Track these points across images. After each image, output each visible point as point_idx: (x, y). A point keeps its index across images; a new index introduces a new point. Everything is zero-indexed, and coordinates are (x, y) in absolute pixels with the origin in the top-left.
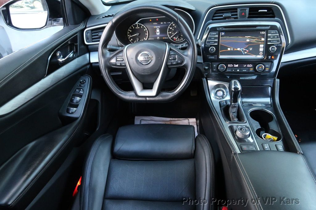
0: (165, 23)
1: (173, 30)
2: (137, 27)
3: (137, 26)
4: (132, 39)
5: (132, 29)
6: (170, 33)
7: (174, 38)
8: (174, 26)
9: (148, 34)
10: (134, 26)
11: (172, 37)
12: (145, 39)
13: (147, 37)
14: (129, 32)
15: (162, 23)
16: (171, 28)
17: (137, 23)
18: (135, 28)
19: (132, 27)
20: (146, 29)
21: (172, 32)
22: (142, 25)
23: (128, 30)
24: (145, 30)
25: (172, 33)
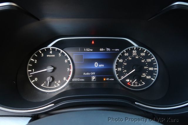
0: (108, 49)
1: (125, 64)
2: (50, 54)
3: (51, 52)
4: (36, 79)
5: (39, 58)
6: (120, 69)
7: (128, 80)
8: (127, 57)
9: (72, 70)
10: (43, 51)
11: (123, 78)
12: (65, 79)
13: (70, 76)
14: (32, 62)
15: (101, 50)
16: (121, 61)
17: (50, 46)
18: (45, 55)
19: (39, 54)
20: (69, 59)
21: (122, 69)
22: (62, 51)
23: (29, 58)
24: (66, 61)
25: (122, 71)
